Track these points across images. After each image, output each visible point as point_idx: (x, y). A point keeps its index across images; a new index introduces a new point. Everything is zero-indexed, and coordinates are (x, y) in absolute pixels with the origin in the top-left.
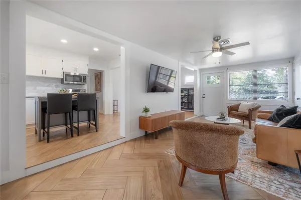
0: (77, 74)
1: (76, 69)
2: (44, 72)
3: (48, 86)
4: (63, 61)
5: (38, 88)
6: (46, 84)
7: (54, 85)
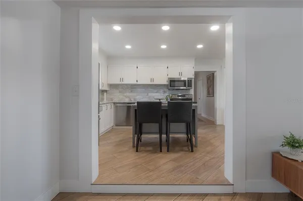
0: (182, 79)
1: (181, 74)
2: (152, 80)
3: (156, 92)
4: (168, 68)
5: (150, 94)
6: (156, 91)
7: (162, 91)
